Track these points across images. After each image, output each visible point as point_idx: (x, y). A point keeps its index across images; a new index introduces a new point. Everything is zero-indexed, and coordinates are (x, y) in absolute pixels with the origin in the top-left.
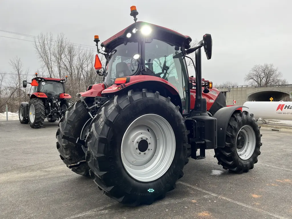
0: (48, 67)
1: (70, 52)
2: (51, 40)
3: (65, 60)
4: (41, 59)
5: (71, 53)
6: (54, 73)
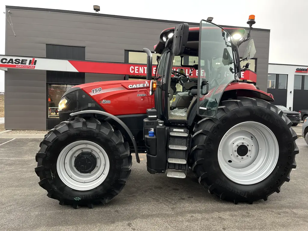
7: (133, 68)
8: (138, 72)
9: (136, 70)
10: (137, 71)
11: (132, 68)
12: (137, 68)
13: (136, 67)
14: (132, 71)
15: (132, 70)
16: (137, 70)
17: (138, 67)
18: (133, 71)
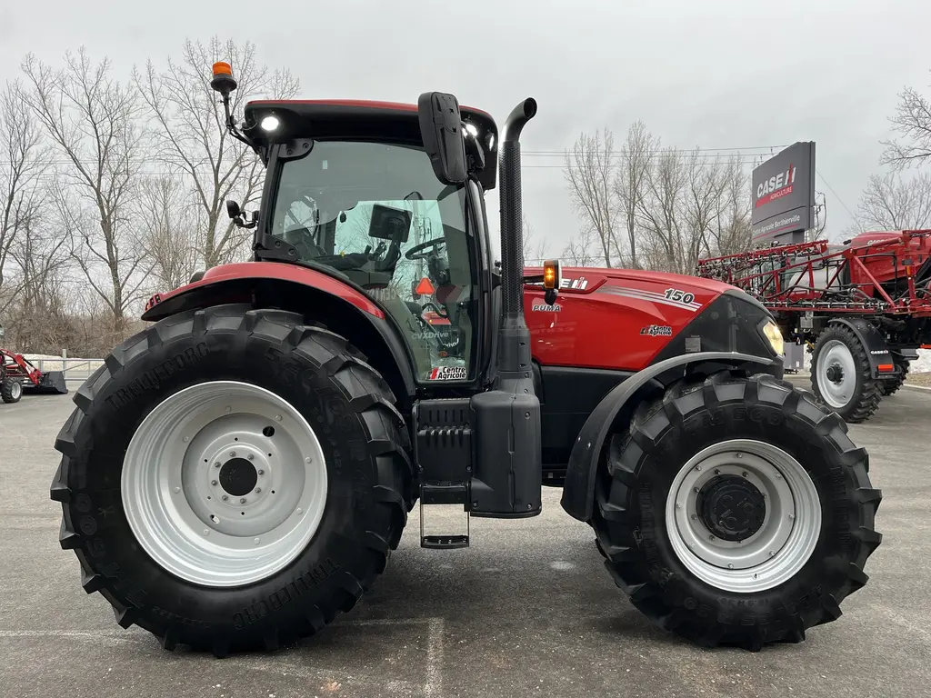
0: (600, 231)
1: (666, 175)
2: (608, 152)
3: (651, 200)
4: (582, 210)
5: (668, 180)
6: (619, 247)
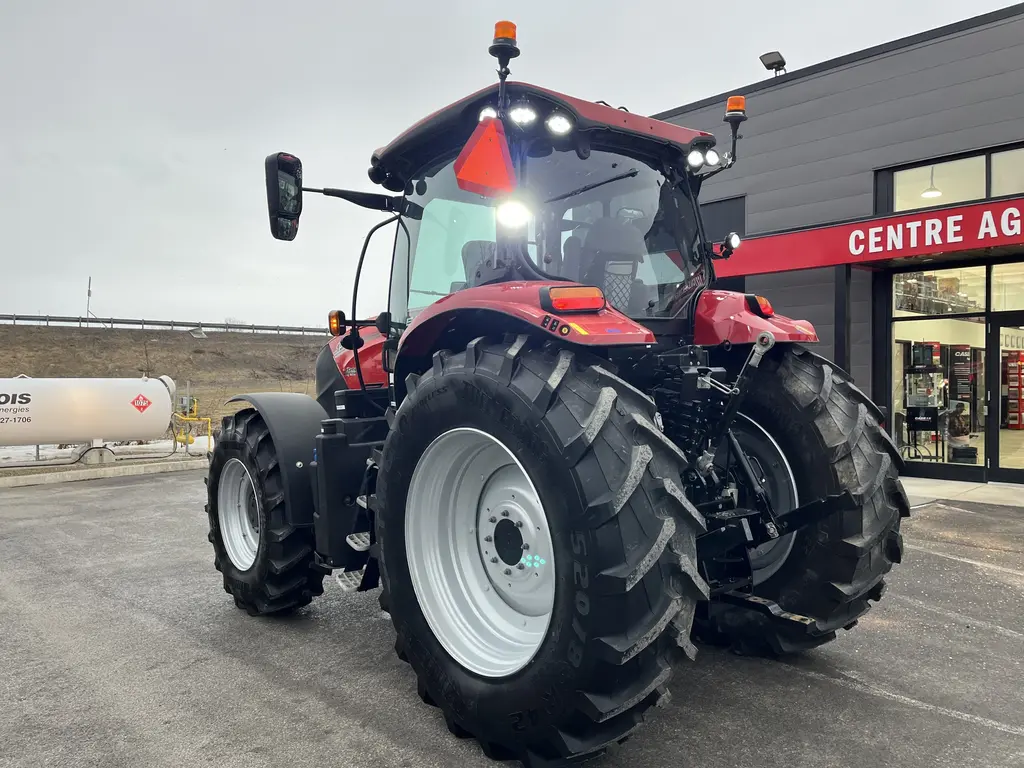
7: (862, 236)
8: (880, 249)
9: (873, 239)
10: (877, 244)
11: (857, 237)
12: (877, 234)
13: (872, 231)
14: (857, 248)
15: (858, 242)
16: (879, 239)
17: (880, 229)
18: (862, 247)
